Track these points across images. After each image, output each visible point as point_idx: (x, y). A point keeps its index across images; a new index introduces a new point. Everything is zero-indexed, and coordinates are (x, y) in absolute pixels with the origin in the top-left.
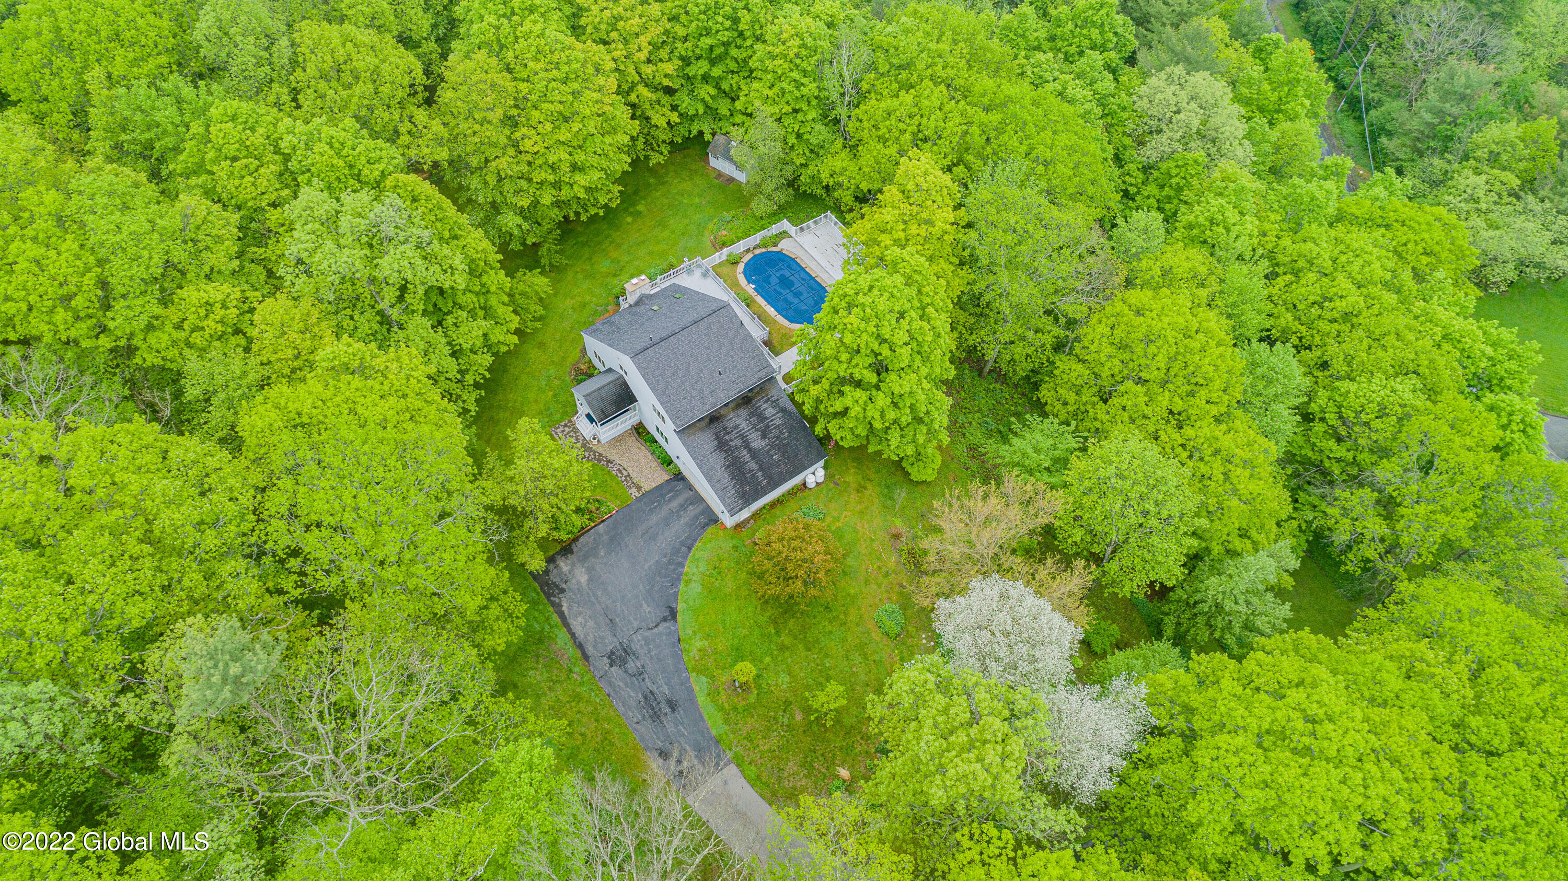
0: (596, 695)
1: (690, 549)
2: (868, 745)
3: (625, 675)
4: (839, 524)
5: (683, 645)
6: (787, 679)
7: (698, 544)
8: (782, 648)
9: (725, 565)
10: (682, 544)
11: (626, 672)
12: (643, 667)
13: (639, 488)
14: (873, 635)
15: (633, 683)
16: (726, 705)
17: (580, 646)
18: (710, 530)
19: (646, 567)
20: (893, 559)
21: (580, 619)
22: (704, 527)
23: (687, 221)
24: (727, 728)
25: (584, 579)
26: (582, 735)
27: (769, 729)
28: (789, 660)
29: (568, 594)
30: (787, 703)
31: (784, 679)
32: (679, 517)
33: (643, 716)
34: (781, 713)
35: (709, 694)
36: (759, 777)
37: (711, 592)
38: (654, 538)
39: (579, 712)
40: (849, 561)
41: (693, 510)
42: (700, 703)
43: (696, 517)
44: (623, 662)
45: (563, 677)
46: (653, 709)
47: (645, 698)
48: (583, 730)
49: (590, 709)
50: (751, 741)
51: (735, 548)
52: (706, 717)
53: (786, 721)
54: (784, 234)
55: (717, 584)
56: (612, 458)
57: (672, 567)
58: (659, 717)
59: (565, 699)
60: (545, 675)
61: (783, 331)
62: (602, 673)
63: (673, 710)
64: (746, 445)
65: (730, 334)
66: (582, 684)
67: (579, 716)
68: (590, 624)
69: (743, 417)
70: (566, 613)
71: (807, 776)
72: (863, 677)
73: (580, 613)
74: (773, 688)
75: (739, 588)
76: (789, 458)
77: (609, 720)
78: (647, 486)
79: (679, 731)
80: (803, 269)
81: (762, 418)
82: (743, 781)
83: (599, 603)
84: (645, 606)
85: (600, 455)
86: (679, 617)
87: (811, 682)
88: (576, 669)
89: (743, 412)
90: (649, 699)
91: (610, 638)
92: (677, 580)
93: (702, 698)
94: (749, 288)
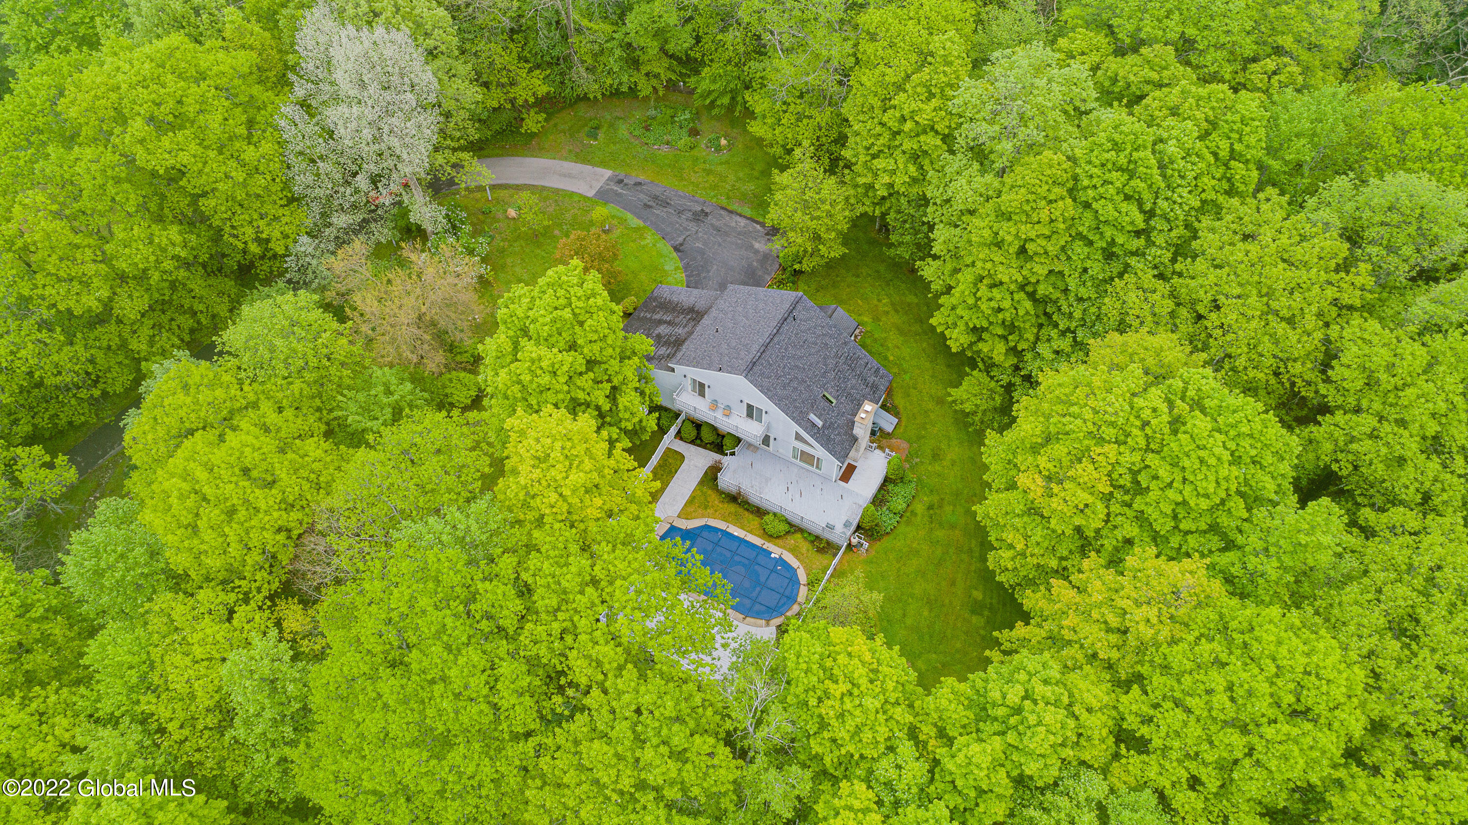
0: (702, 193)
5: (659, 236)
11: (689, 210)
12: (680, 216)
15: (682, 207)
17: (731, 211)
19: (715, 267)
21: (743, 224)
26: (698, 172)
33: (664, 195)
35: (626, 220)
36: (571, 197)
37: (657, 269)
39: (707, 181)
42: (629, 214)
44: (695, 214)
45: (731, 193)
46: (660, 200)
47: (668, 203)
48: (698, 175)
49: (701, 186)
50: (584, 210)
52: (622, 210)
58: (653, 198)
61: (709, 511)
62: (706, 204)
63: (645, 204)
68: (733, 224)
70: (755, 224)
73: (745, 227)
77: (684, 185)
79: (636, 197)
82: (581, 192)
83: (735, 237)
84: (700, 246)
86: (671, 249)
88: (725, 200)
90: (666, 204)
91: (714, 221)
92: (686, 268)
93: (629, 216)
94: (776, 551)
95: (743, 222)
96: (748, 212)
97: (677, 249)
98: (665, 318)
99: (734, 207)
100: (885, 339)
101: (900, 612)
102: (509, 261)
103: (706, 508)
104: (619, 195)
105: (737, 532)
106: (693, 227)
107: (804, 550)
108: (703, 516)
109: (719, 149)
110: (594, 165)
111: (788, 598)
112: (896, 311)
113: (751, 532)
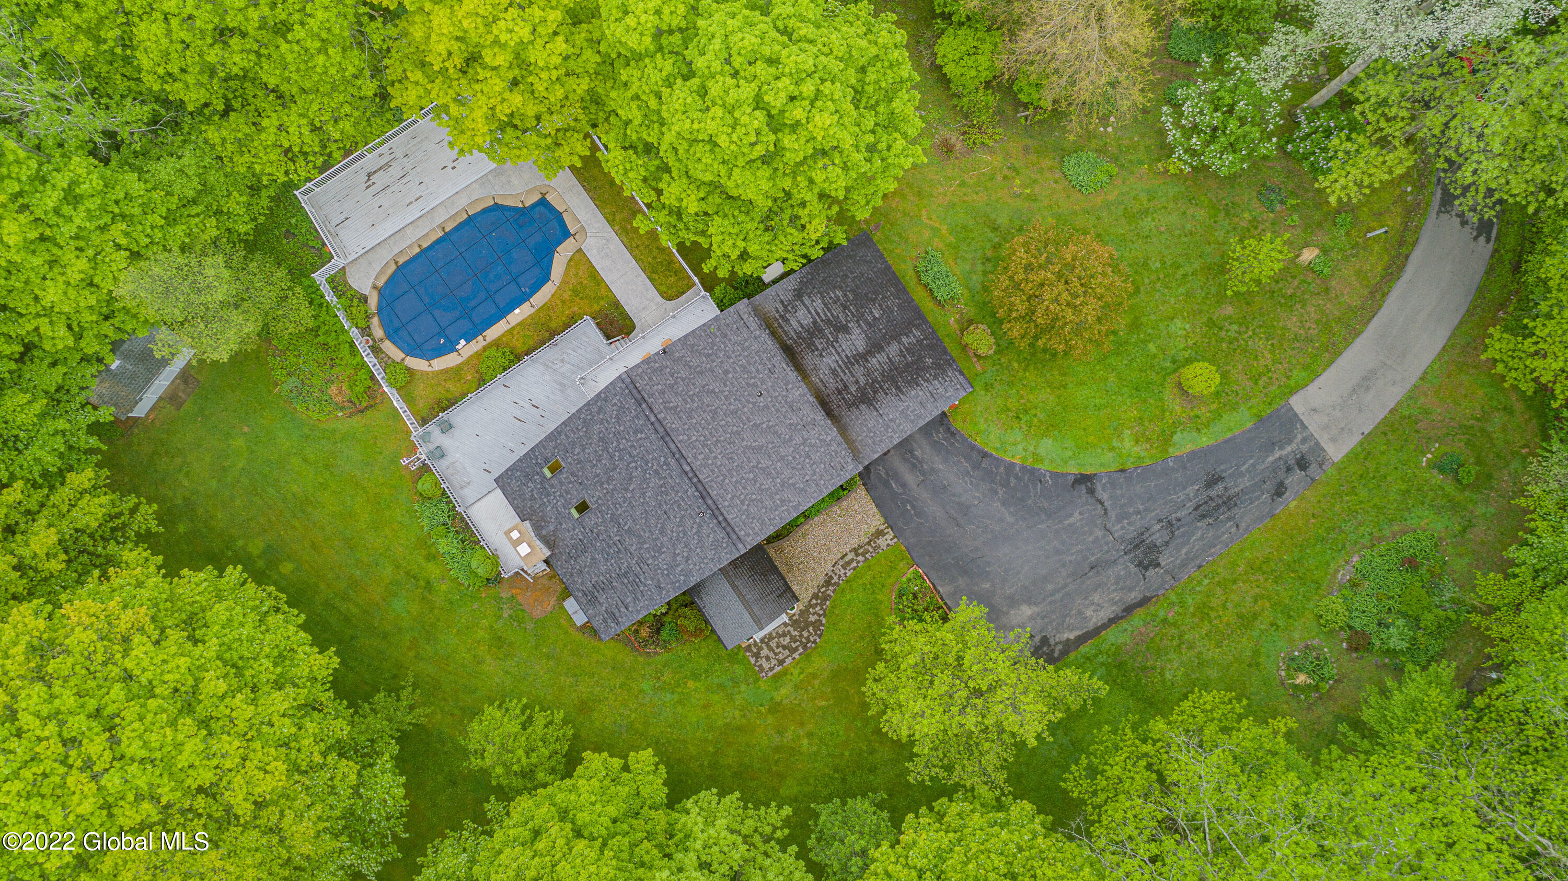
0: (1199, 583)
1: (985, 455)
2: (1264, 221)
3: (1172, 545)
4: (944, 230)
5: (1129, 465)
6: (1178, 323)
7: (979, 442)
8: (1135, 326)
9: (1013, 403)
10: (976, 466)
11: (1167, 544)
12: (1160, 521)
13: (879, 533)
14: (1111, 198)
15: (1183, 535)
16: (1213, 407)
17: (1129, 610)
18: (958, 425)
19: (1010, 519)
20: (986, 158)
21: (1089, 613)
22: (952, 433)
23: (295, 461)
24: (1243, 408)
25: (1027, 611)
26: (1256, 601)
27: (1244, 351)
28: (1153, 317)
29: (1049, 632)
30: (1211, 323)
31: (1179, 326)
32: (933, 470)
33: (1229, 519)
34: (1222, 334)
35: (1198, 430)
36: (1305, 367)
37: (1051, 426)
38: (965, 509)
39: (1224, 607)
40: (1003, 220)
41: (923, 450)
42: (1211, 442)
43: (935, 445)
44: (1154, 548)
45: (1174, 631)
46: (1218, 506)
47: (1203, 516)
48: (1249, 599)
49: (1219, 591)
50: (1260, 375)
51: (987, 387)
52: (1229, 435)
53: (1235, 327)
54: (338, 283)
55: (1042, 416)
56: (822, 579)
57: (1013, 481)
58: (1230, 499)
59: (1206, 627)
60: (1172, 656)
61: (567, 295)
62: (1168, 578)
63: (1221, 479)
64: (862, 357)
65: (683, 374)
66: (1182, 603)
67: (1229, 605)
68: (1096, 597)
69: (817, 360)
70: (1078, 633)
71: (1304, 303)
72: (1174, 218)
73: (1080, 612)
74: (1190, 342)
75: (1050, 384)
76: (876, 293)
77: (1234, 565)
78: (876, 520)
79: (1248, 470)
80: (424, 251)
81: (815, 330)
82: (1312, 388)
83: (1065, 586)
84: (1072, 520)
85: (815, 596)
86: (1089, 471)
87: (1182, 290)
88: (1162, 614)
89: (809, 360)
90: (1203, 512)
91: (1119, 569)
92: (1033, 475)
93: (1205, 441)
94: (466, 349)
95: (1096, 617)
96: (1112, 636)
97: (1083, 480)
98: (881, 358)
99: (1138, 618)
100: (730, 697)
101: (312, 457)
102: (1201, 214)
103: (575, 292)
104: (1271, 445)
105: (519, 314)
106: (1127, 529)
107: (450, 385)
108: (564, 282)
109: (1295, 666)
110: (1368, 437)
111: (396, 331)
112: (777, 749)
113: (510, 331)
